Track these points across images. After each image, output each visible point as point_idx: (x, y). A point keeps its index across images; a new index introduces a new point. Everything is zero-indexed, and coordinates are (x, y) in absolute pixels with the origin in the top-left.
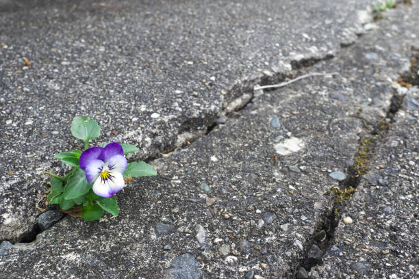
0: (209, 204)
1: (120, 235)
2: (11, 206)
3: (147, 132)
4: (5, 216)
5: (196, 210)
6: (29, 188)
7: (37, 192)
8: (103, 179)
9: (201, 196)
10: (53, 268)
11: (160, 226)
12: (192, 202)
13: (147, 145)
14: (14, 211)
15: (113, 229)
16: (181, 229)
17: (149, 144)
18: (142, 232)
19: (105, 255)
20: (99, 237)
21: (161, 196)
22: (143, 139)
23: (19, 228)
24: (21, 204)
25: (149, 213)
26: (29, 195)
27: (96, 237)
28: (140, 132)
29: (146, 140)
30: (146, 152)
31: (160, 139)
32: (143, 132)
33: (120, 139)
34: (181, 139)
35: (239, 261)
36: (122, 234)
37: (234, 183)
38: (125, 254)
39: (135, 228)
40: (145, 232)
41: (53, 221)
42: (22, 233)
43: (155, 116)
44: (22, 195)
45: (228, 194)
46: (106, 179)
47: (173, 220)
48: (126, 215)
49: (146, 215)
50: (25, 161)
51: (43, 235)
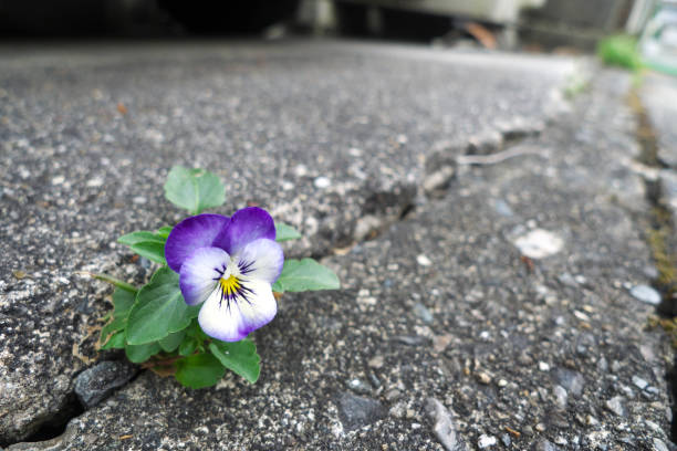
0: (440, 349)
1: (261, 425)
5: (418, 363)
6: (59, 309)
7: (77, 319)
8: (226, 296)
9: (419, 330)
11: (348, 400)
12: (405, 343)
13: (309, 232)
14: (12, 365)
15: (246, 407)
16: (396, 410)
17: (314, 231)
18: (311, 416)
20: (212, 430)
21: (344, 330)
22: (304, 220)
23: (21, 408)
24: (34, 348)
25: (322, 369)
26: (58, 326)
27: (205, 429)
28: (299, 207)
29: (308, 222)
30: (307, 245)
31: (331, 223)
32: (304, 209)
34: (363, 226)
36: (267, 422)
37: (474, 305)
39: (295, 405)
40: (318, 417)
41: (109, 386)
42: (30, 417)
43: (322, 183)
44: (37, 326)
45: (469, 329)
46: (234, 296)
47: (375, 387)
48: (274, 372)
49: (316, 374)
50: (64, 251)
51: (80, 422)
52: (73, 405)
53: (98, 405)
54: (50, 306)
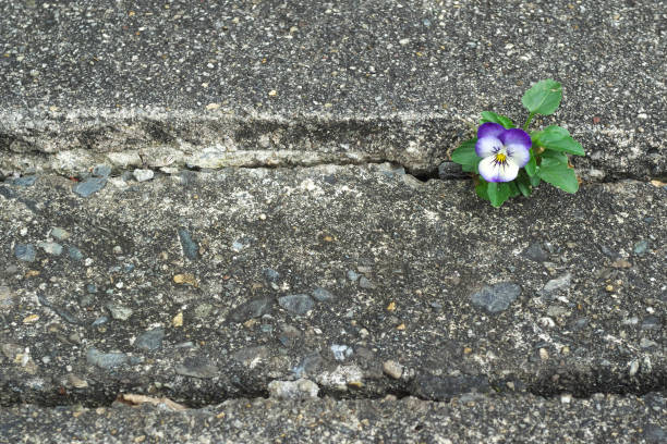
0: (615, 265)
1: (491, 228)
2: (422, 138)
3: (643, 140)
4: (412, 143)
5: (591, 260)
6: (451, 130)
7: (456, 138)
9: (622, 252)
10: (408, 213)
12: (601, 249)
13: (629, 156)
14: (422, 143)
17: (634, 157)
18: (513, 240)
19: (457, 234)
20: (473, 217)
21: (578, 222)
22: (629, 146)
23: (418, 162)
24: (433, 141)
25: (542, 229)
26: (447, 137)
27: (471, 215)
28: (631, 135)
29: (632, 149)
30: (623, 164)
31: (656, 158)
32: (635, 138)
33: (595, 130)
35: (552, 329)
36: (494, 229)
38: (473, 246)
39: (511, 232)
40: (515, 242)
41: (452, 175)
42: (419, 168)
44: (439, 133)
47: (555, 252)
48: (520, 214)
49: (536, 228)
50: (472, 101)
51: (433, 181)
52: (435, 174)
53: (444, 180)
54: (447, 127)
